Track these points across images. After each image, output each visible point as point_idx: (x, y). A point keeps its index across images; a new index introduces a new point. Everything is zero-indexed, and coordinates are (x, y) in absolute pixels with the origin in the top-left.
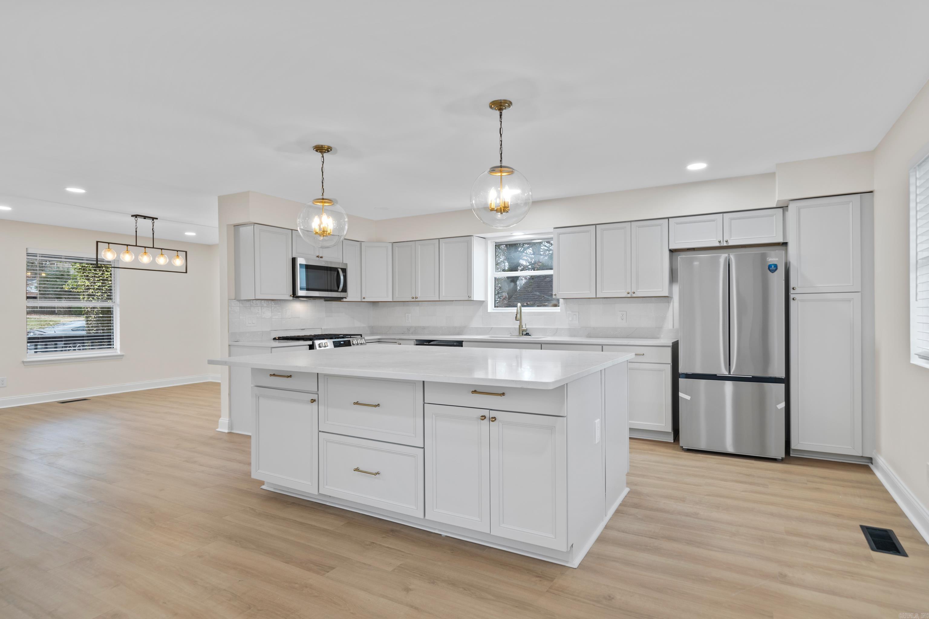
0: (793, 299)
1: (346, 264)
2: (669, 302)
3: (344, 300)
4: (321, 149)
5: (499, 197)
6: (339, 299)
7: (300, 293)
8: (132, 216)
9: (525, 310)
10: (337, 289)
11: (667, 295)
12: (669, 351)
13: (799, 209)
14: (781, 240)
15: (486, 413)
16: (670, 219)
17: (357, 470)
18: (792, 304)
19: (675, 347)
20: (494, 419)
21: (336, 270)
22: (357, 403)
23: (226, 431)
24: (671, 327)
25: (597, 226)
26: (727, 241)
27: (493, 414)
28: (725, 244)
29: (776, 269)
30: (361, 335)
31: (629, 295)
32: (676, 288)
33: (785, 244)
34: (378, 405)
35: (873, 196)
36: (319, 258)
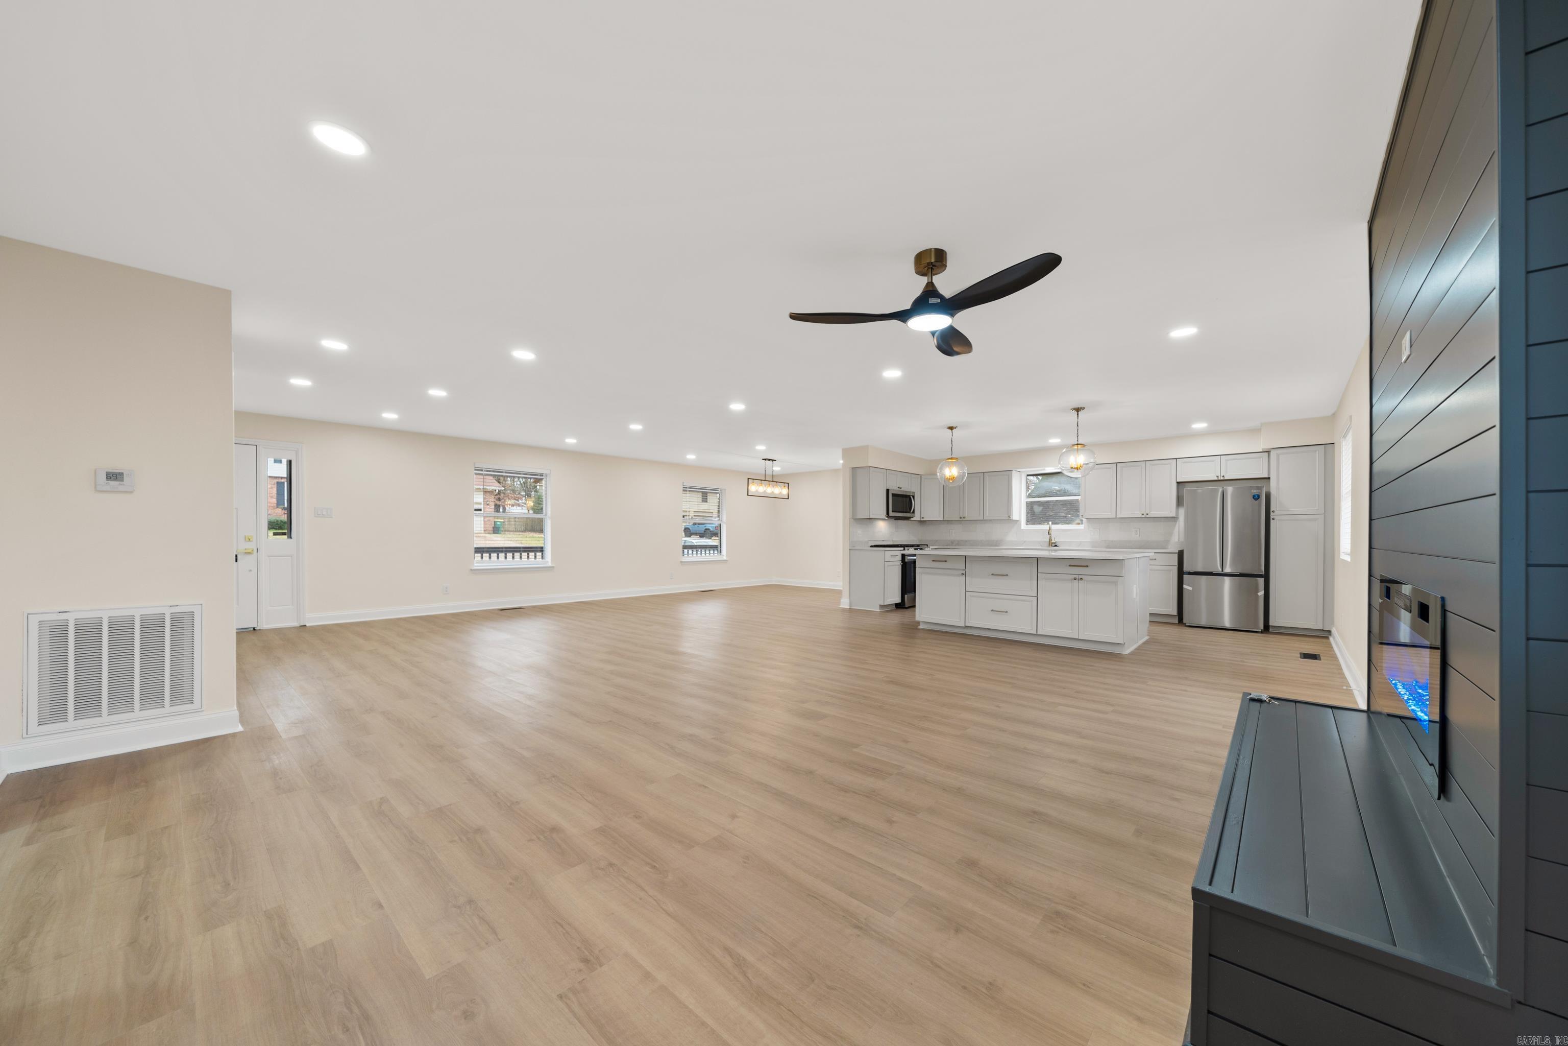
0: (1273, 519)
1: (914, 493)
2: (1175, 522)
3: (912, 519)
4: (951, 428)
5: (1076, 461)
6: (907, 518)
7: (891, 514)
8: (763, 459)
9: (1054, 527)
10: (909, 511)
11: (1174, 516)
12: (1176, 557)
13: (1278, 455)
14: (1266, 476)
15: (1077, 576)
16: (1178, 460)
17: (992, 610)
18: (1272, 523)
19: (1181, 554)
20: (1081, 579)
21: (909, 496)
22: (992, 574)
23: (848, 608)
24: (1177, 540)
25: (1118, 464)
26: (1223, 476)
27: (1080, 577)
28: (1222, 478)
29: (1259, 498)
30: (927, 545)
31: (1143, 516)
32: (1182, 511)
33: (1269, 478)
34: (1007, 575)
35: (1334, 447)
36: (900, 489)
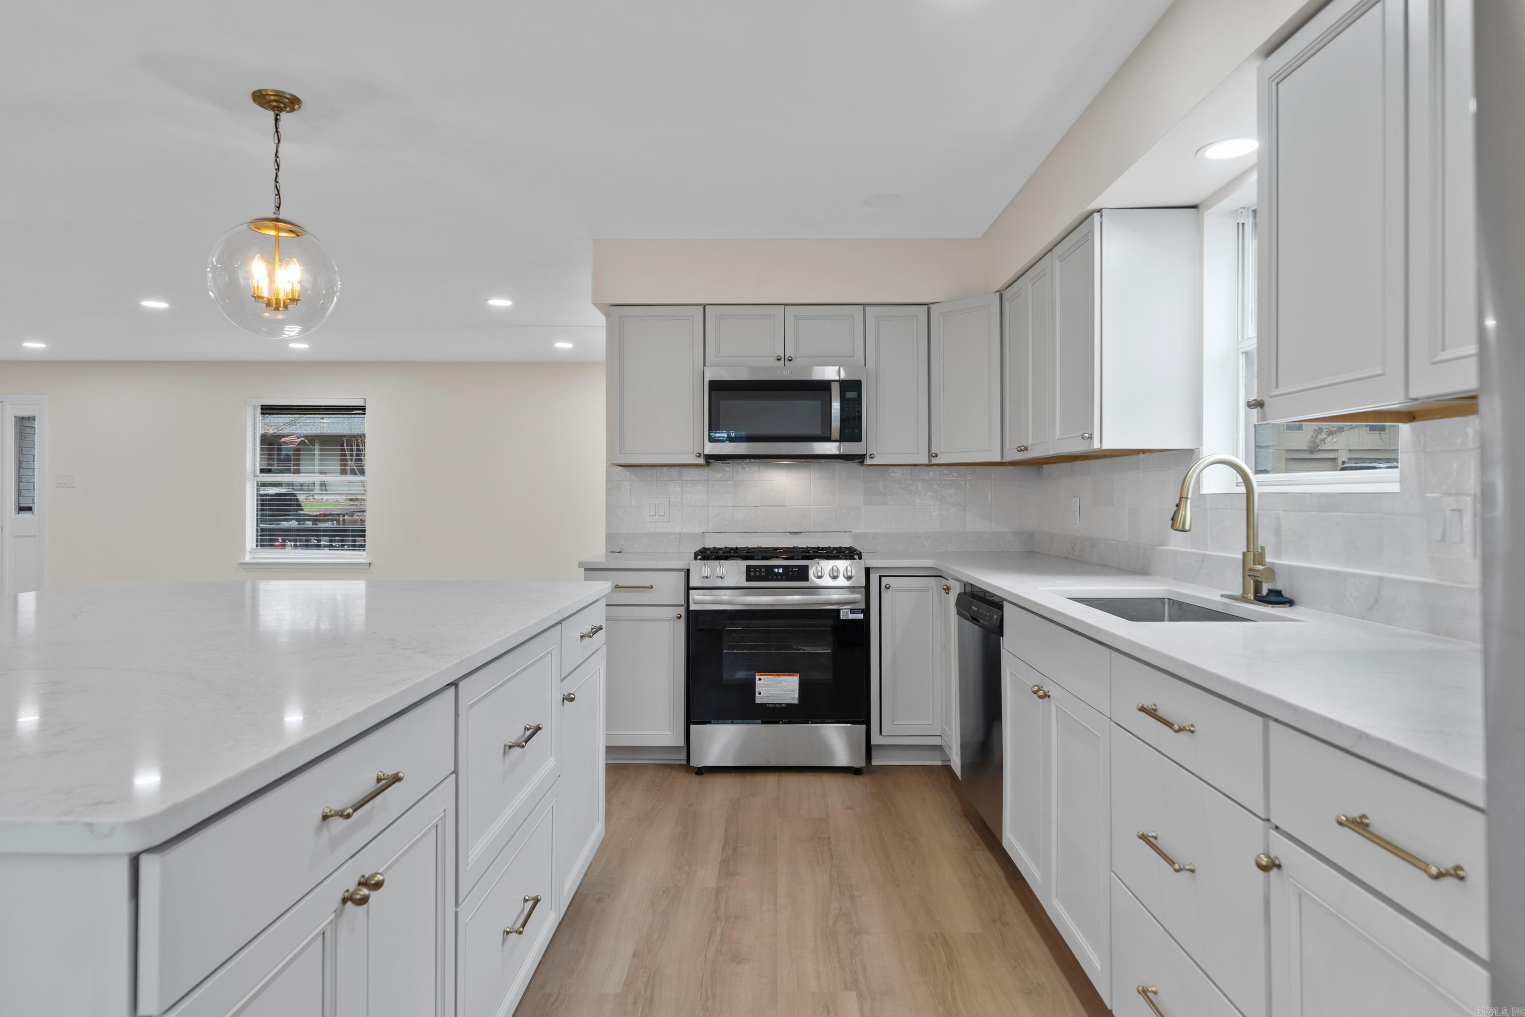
36: (782, 362)
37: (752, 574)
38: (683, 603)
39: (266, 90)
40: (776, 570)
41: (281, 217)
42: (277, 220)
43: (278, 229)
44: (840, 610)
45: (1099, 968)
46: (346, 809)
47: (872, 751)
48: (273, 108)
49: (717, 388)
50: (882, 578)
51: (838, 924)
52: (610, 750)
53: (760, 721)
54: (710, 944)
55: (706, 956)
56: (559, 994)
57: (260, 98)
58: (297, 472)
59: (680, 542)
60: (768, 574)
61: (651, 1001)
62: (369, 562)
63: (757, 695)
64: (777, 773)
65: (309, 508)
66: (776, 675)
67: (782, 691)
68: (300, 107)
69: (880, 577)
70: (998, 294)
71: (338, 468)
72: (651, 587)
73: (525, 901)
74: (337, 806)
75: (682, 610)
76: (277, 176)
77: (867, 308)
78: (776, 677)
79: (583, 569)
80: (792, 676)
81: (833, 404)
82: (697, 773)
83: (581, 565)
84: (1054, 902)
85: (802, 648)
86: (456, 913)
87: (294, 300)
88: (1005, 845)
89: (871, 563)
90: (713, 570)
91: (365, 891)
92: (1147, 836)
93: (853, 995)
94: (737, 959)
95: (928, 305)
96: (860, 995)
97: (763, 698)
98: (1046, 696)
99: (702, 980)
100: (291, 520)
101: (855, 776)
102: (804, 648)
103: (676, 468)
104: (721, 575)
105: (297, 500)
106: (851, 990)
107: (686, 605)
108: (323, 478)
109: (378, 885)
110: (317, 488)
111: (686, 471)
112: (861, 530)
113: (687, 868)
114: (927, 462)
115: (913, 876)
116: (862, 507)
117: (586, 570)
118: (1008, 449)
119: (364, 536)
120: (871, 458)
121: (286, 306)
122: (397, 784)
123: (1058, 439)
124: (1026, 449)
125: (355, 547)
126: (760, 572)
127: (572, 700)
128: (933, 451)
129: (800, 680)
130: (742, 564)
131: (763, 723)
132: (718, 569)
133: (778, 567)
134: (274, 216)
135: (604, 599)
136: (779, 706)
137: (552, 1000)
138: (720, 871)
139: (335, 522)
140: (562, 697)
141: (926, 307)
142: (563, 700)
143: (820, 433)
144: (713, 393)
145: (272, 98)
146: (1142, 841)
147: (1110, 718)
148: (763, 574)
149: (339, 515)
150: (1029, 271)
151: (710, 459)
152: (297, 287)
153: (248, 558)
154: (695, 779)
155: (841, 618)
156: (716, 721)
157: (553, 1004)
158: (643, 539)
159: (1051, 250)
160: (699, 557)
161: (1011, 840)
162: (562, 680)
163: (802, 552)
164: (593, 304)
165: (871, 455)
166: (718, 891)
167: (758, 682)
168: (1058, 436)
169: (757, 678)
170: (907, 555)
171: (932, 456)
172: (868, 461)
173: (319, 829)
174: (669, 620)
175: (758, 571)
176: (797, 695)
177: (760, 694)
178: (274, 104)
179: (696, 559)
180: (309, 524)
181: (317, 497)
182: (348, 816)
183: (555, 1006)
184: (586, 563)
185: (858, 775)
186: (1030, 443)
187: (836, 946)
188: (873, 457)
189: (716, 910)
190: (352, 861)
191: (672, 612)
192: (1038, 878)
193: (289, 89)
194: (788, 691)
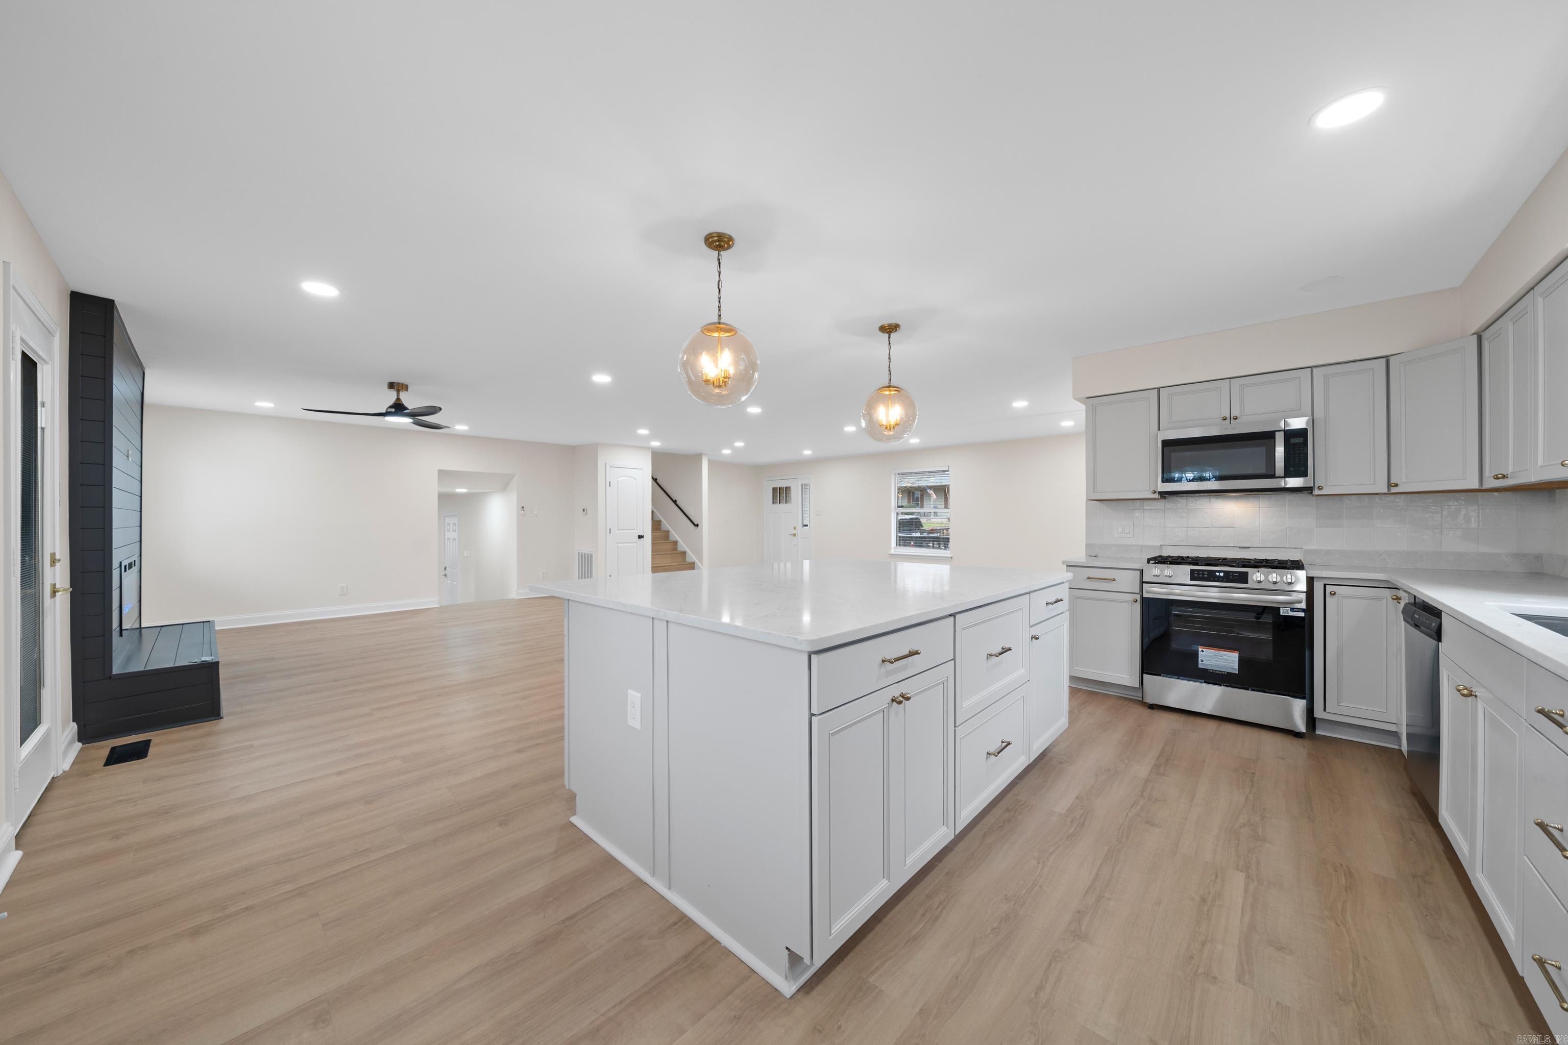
36: (1228, 420)
37: (1196, 575)
38: (1139, 592)
39: (884, 325)
40: (1218, 574)
41: (891, 385)
42: (890, 386)
43: (890, 391)
44: (1280, 607)
45: (1513, 938)
46: (891, 659)
47: (1316, 723)
48: (888, 333)
49: (1168, 444)
50: (1327, 586)
51: (1242, 829)
52: (1073, 679)
53: (1203, 681)
54: (1133, 809)
55: (1127, 814)
56: (1025, 802)
57: (883, 329)
58: (922, 507)
59: (1142, 551)
60: (1211, 576)
61: (1083, 825)
62: (951, 556)
63: (1200, 662)
64: (1218, 721)
65: (926, 527)
66: (1217, 650)
67: (1223, 662)
68: (899, 329)
69: (1325, 585)
70: (1475, 336)
71: (943, 506)
72: (1114, 580)
73: (1003, 742)
74: (888, 658)
75: (1138, 597)
76: (889, 365)
77: (1314, 370)
78: (1218, 652)
79: (1065, 566)
80: (1233, 652)
81: (1277, 449)
82: (1149, 708)
83: (1063, 563)
84: (1478, 875)
85: (1243, 633)
86: (955, 730)
87: (897, 424)
88: (1441, 821)
89: (1313, 574)
90: (1162, 571)
91: (901, 699)
92: (1547, 825)
93: (1242, 875)
94: (1150, 823)
95: (1387, 357)
96: (1248, 876)
97: (1205, 665)
98: (1471, 694)
99: (1121, 826)
100: (917, 532)
101: (1295, 738)
102: (1244, 633)
103: (1138, 501)
104: (1168, 575)
105: (920, 522)
106: (1241, 871)
107: (1141, 594)
108: (936, 510)
109: (908, 699)
110: (932, 514)
111: (1146, 502)
112: (1313, 547)
113: (1126, 761)
114: (1386, 491)
115: (1331, 819)
116: (1314, 529)
117: (1068, 566)
118: (1488, 477)
119: (949, 542)
120: (1320, 489)
121: (894, 428)
122: (917, 655)
123: (1541, 467)
124: (1504, 477)
125: (946, 547)
126: (1203, 574)
127: (1037, 639)
128: (1393, 481)
129: (1239, 657)
130: (1188, 568)
131: (1205, 682)
132: (1166, 570)
133: (1220, 572)
134: (888, 385)
135: (1068, 583)
136: (1220, 673)
137: (1022, 803)
138: (1151, 769)
139: (938, 534)
140: (1031, 636)
141: (1384, 360)
142: (1032, 638)
143: (1264, 472)
144: (1165, 449)
145: (887, 327)
146: (1538, 828)
147: (1525, 720)
148: (1205, 576)
149: (940, 530)
150: (1510, 311)
151: (1164, 495)
152: (899, 418)
153: (892, 552)
154: (1147, 712)
155: (1281, 614)
156: (1165, 675)
157: (1021, 805)
158: (1113, 548)
159: (1533, 288)
160: (1151, 562)
161: (1446, 816)
162: (1031, 627)
163: (1243, 562)
164: (1075, 399)
165: (1319, 487)
166: (1147, 781)
167: (1200, 653)
168: (1540, 462)
169: (1200, 650)
170: (1365, 569)
171: (1392, 486)
172: (1316, 492)
173: (881, 666)
174: (1128, 603)
175: (1201, 574)
176: (1237, 667)
177: (1202, 661)
178: (888, 330)
179: (1148, 562)
180: (925, 535)
181: (932, 520)
182: (892, 663)
183: (1022, 807)
184: (1066, 562)
185: (1299, 738)
186: (1510, 471)
187: (1237, 841)
188: (1322, 489)
189: (1142, 792)
190: (896, 684)
191: (1130, 597)
192: (1466, 851)
193: (893, 321)
194: (1228, 663)
